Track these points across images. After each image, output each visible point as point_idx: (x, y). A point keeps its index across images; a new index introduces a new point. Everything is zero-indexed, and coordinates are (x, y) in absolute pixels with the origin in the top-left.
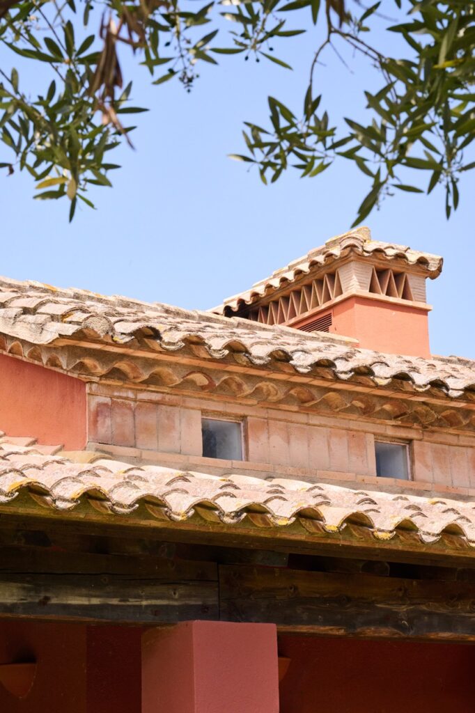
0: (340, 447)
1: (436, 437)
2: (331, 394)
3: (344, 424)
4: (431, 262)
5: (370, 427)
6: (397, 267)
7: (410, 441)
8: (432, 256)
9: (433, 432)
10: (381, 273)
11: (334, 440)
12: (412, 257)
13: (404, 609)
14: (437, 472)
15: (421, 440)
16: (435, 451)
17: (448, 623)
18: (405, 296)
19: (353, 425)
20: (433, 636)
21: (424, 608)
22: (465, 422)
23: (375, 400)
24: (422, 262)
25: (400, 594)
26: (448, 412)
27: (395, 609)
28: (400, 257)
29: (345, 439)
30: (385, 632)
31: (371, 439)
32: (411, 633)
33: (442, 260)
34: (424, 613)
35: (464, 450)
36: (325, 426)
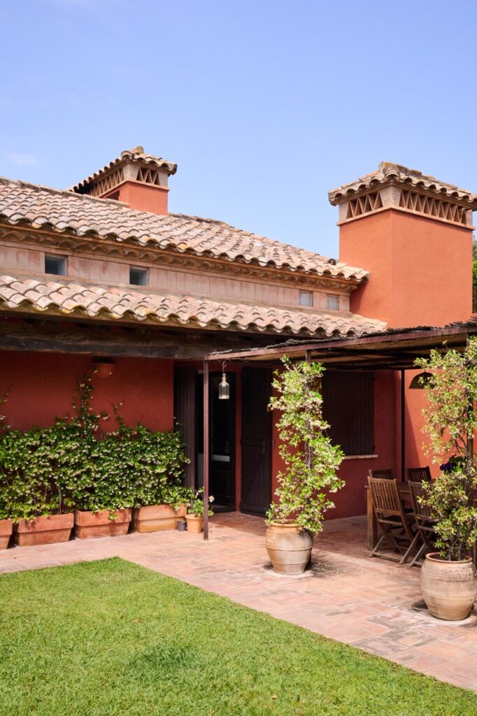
0: (24, 258)
1: (81, 255)
2: (14, 231)
3: (26, 247)
4: (170, 166)
5: (41, 249)
6: (151, 168)
7: (67, 256)
8: (171, 162)
9: (80, 252)
10: (144, 171)
11: (21, 256)
12: (160, 163)
13: (23, 338)
14: (81, 272)
15: (72, 256)
16: (81, 262)
17: (50, 345)
18: (156, 183)
19: (31, 247)
20: (40, 350)
21: (35, 337)
22: (94, 248)
23: (40, 235)
24: (165, 165)
25: (22, 330)
26: (84, 243)
27: (18, 337)
28: (153, 163)
29: (27, 255)
30: (12, 348)
31: (43, 255)
32: (26, 349)
33: (176, 165)
34: (35, 340)
35: (98, 262)
36: (15, 247)
